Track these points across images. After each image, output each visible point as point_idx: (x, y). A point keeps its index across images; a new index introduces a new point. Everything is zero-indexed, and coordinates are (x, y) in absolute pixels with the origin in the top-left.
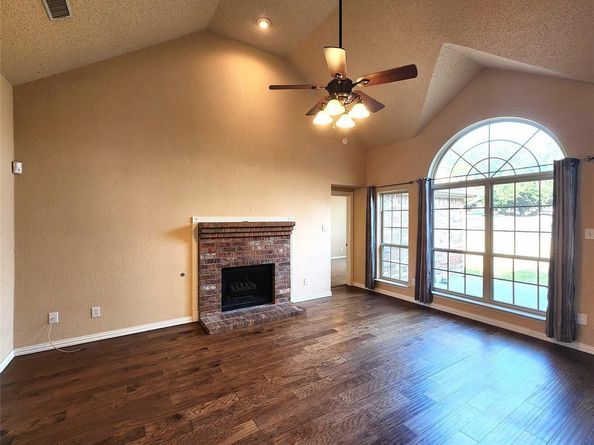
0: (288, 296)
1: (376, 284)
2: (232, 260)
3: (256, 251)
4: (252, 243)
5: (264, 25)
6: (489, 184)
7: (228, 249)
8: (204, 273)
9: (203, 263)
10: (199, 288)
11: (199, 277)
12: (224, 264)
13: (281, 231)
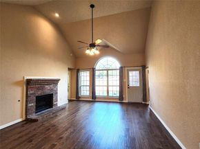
0: (57, 104)
1: (79, 97)
2: (39, 93)
3: (47, 89)
4: (47, 86)
5: (57, 15)
6: (108, 70)
7: (38, 89)
8: (29, 99)
9: (29, 95)
10: (26, 105)
11: (27, 101)
12: (37, 95)
13: (55, 82)
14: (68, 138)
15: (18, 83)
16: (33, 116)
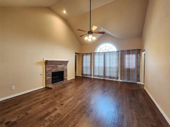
0: (67, 78)
2: (54, 70)
3: (60, 68)
4: (59, 66)
5: (65, 12)
7: (53, 67)
8: (47, 74)
9: (47, 71)
10: (46, 78)
11: (46, 75)
12: (52, 71)
13: (66, 63)
14: (67, 105)
15: (39, 63)
16: (50, 86)
